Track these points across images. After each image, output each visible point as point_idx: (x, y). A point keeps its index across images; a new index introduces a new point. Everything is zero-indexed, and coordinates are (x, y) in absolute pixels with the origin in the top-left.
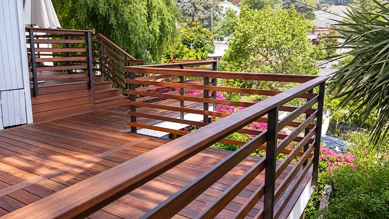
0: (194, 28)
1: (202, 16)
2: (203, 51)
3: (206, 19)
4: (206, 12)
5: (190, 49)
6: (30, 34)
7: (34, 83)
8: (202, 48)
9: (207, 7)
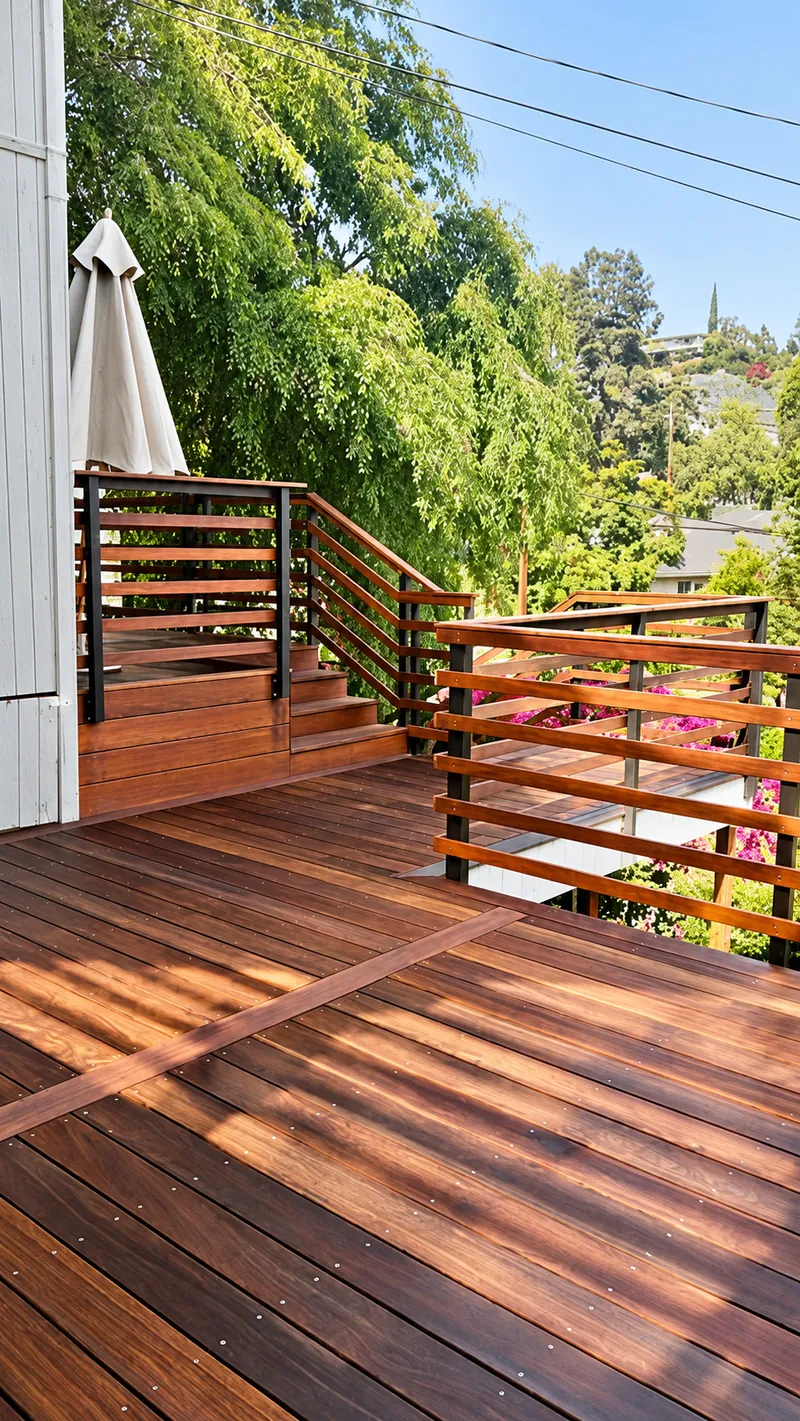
0: (604, 473)
1: (631, 428)
2: (639, 555)
3: (647, 438)
4: (645, 410)
5: (589, 548)
6: (86, 494)
7: (91, 674)
8: (635, 546)
9: (651, 392)
